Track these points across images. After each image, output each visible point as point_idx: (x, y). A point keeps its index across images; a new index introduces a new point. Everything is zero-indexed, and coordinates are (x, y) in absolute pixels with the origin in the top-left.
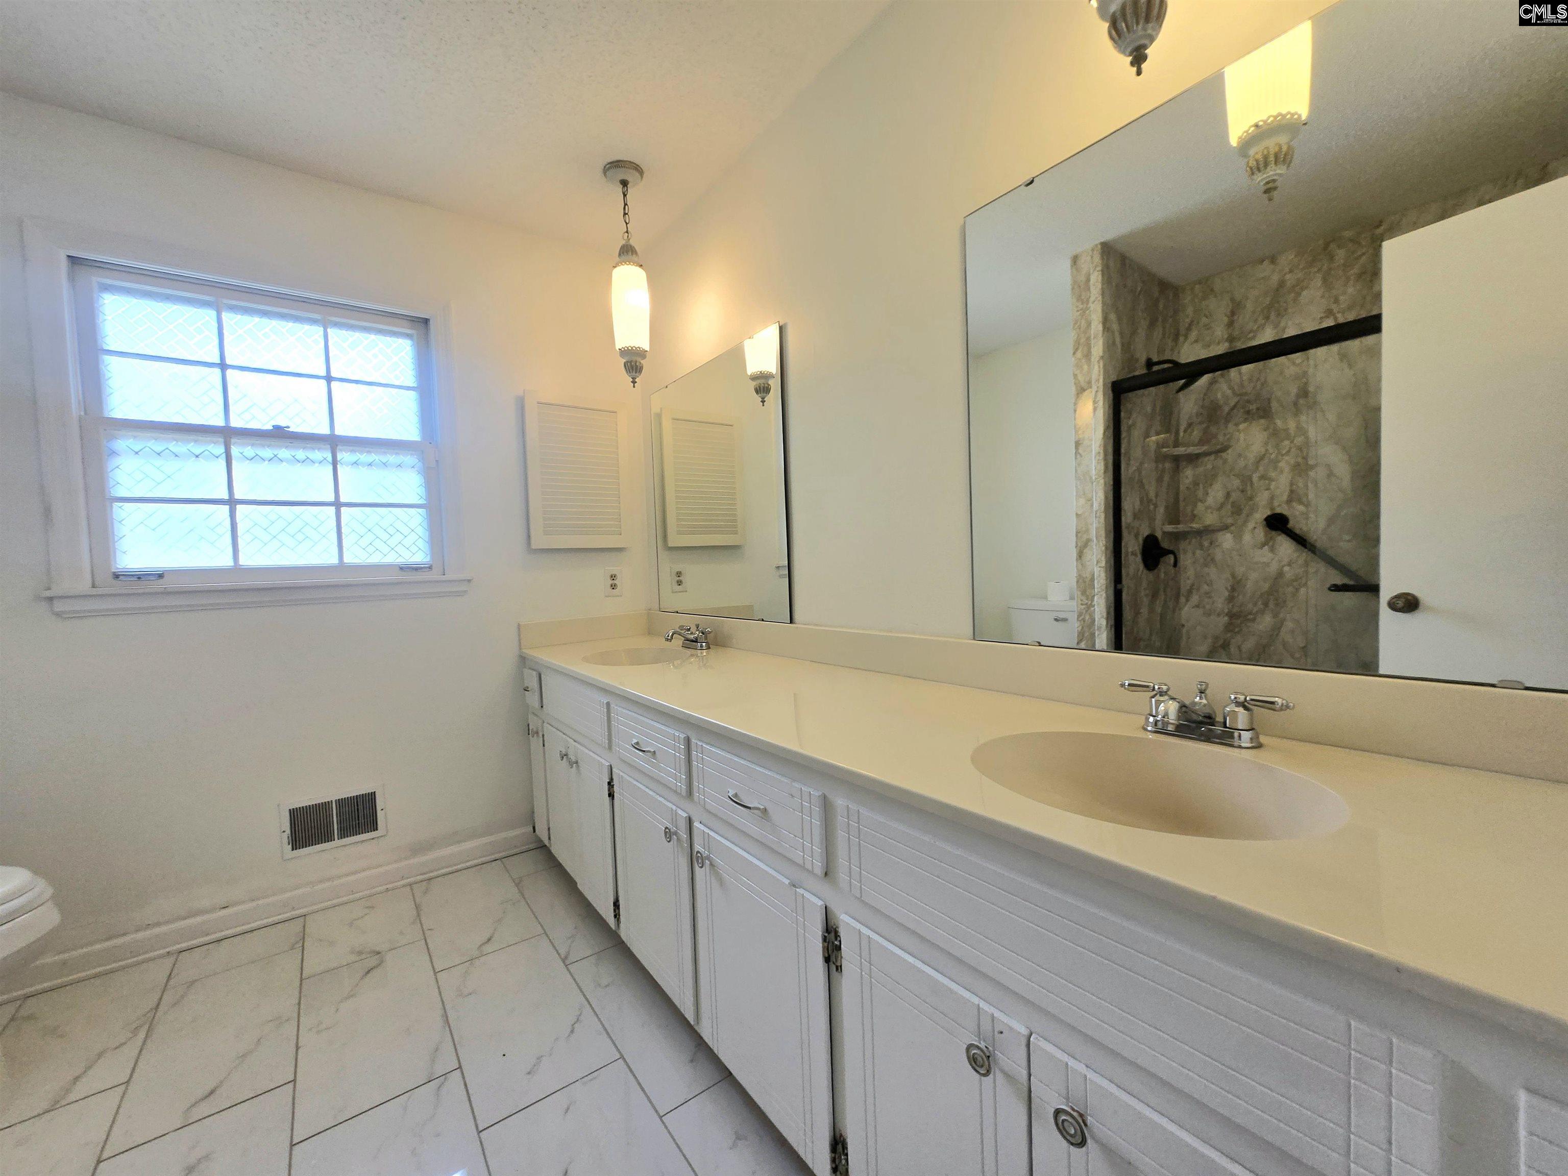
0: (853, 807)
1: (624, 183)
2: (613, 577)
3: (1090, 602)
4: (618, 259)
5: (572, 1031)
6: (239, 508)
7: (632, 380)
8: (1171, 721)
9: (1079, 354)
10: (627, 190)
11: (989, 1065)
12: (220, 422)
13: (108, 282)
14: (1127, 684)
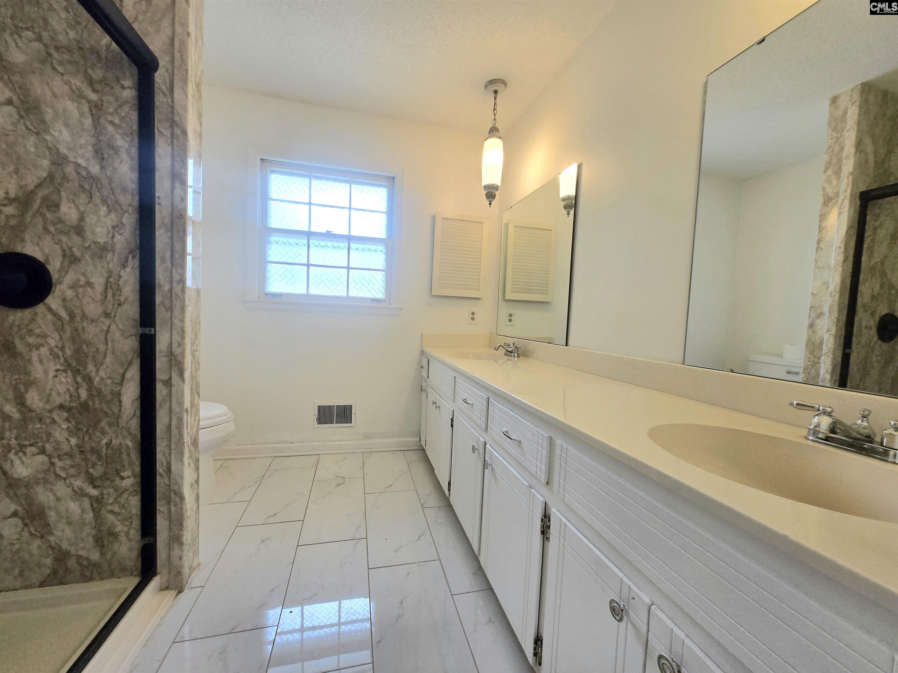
0: (565, 445)
1: (496, 92)
2: (473, 314)
3: (816, 360)
4: (488, 136)
5: (419, 539)
6: (311, 268)
7: (489, 203)
8: (821, 431)
9: (829, 172)
10: (497, 96)
11: (622, 615)
12: (306, 229)
13: (273, 169)
14: (795, 403)
